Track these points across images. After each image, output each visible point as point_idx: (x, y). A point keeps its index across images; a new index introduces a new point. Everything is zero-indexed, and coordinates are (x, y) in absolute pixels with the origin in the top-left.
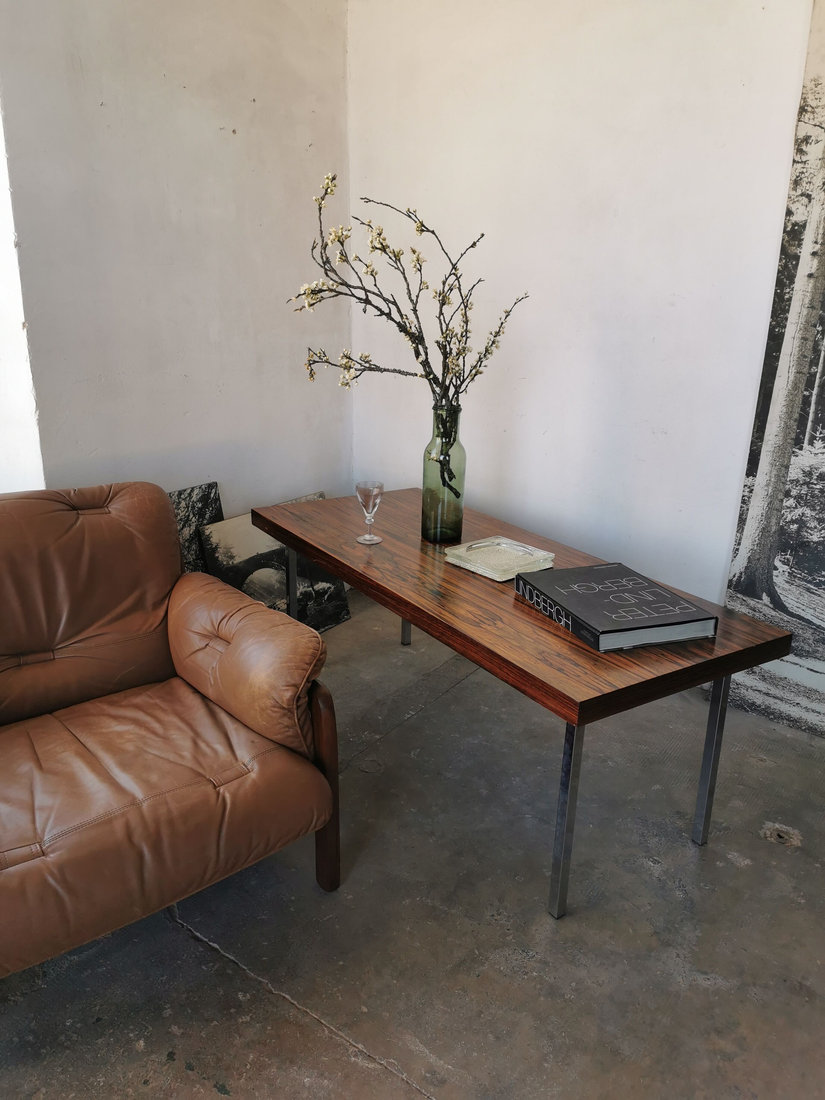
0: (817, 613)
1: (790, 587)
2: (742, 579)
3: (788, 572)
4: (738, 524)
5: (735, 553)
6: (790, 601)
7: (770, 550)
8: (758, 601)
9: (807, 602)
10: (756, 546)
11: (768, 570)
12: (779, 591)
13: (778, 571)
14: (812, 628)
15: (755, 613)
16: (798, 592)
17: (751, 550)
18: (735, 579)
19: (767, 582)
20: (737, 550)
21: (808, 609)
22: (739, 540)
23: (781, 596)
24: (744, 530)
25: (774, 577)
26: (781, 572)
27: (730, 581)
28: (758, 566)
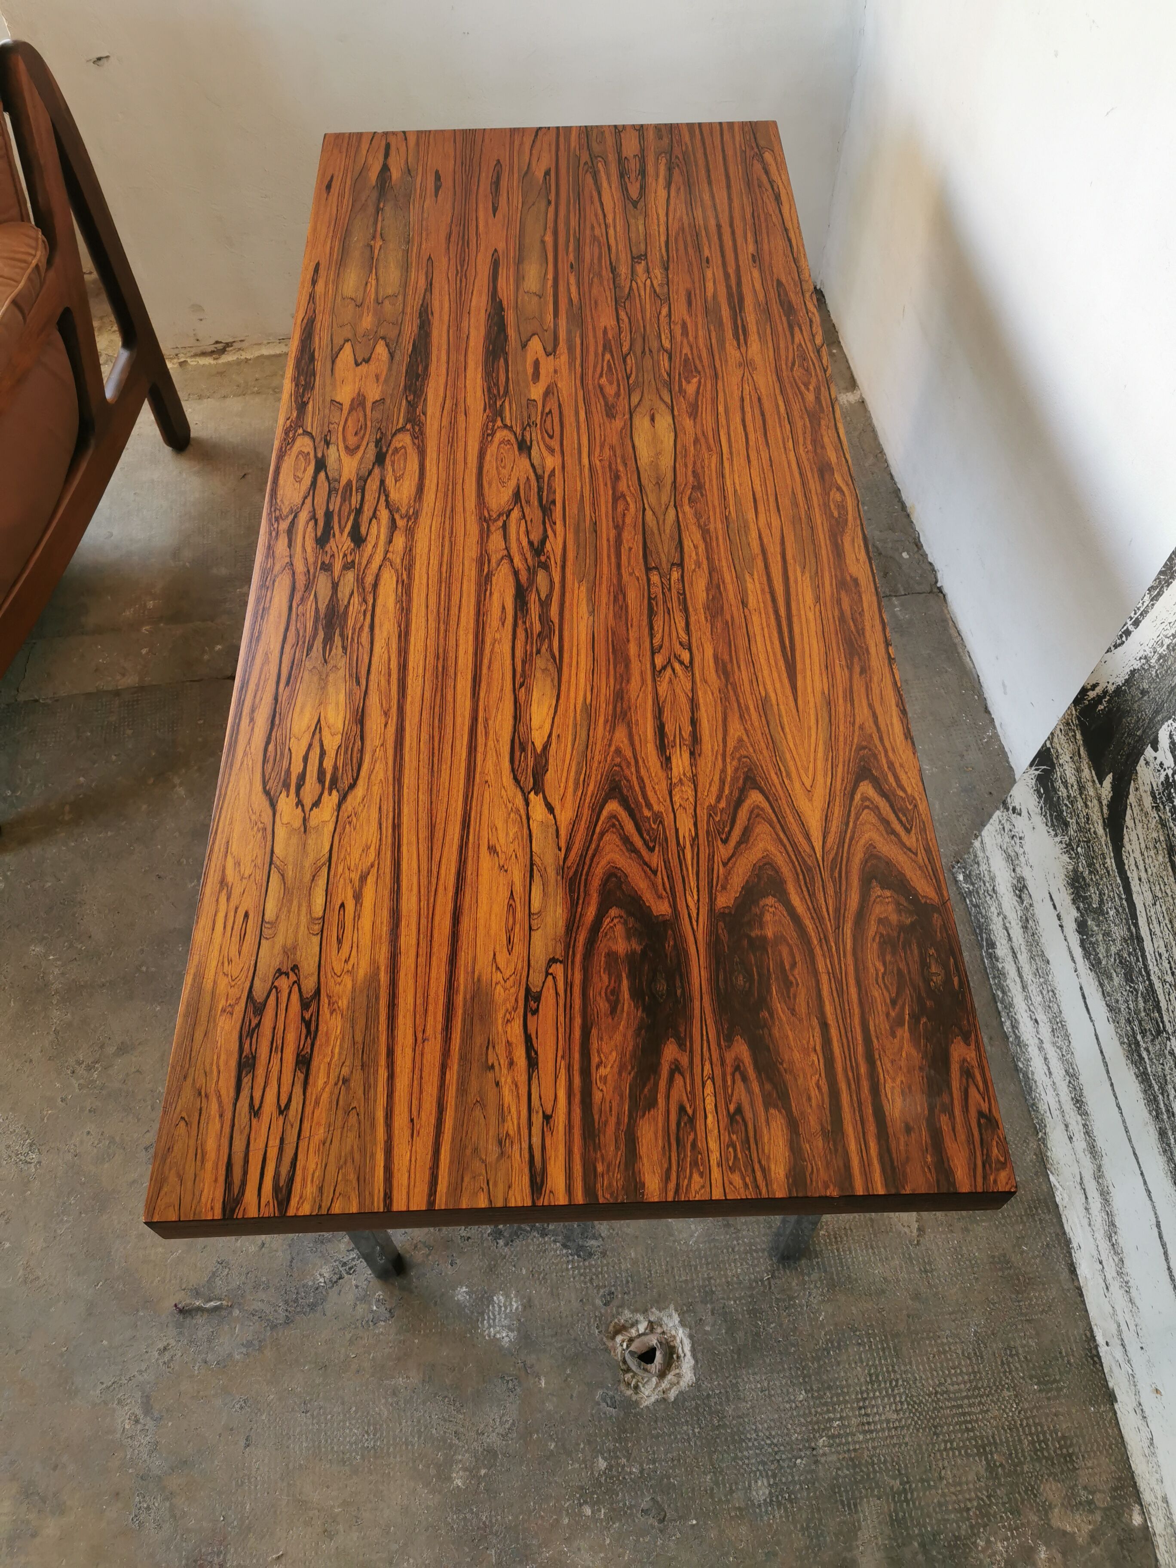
0: (1153, 911)
1: (1149, 810)
2: (1101, 707)
3: (1167, 775)
4: (1161, 573)
5: (1121, 636)
6: (1134, 838)
7: (1170, 693)
8: (1095, 778)
9: (1155, 871)
10: (1156, 657)
11: (1144, 732)
12: (1132, 799)
13: (1154, 754)
14: (1129, 929)
15: (1079, 799)
16: (1155, 835)
17: (1146, 658)
18: (1092, 694)
19: (1129, 756)
20: (1128, 633)
21: (1147, 886)
22: (1141, 614)
23: (1129, 812)
24: (1161, 599)
25: (1142, 762)
26: (1158, 761)
27: (1084, 691)
28: (1136, 706)
